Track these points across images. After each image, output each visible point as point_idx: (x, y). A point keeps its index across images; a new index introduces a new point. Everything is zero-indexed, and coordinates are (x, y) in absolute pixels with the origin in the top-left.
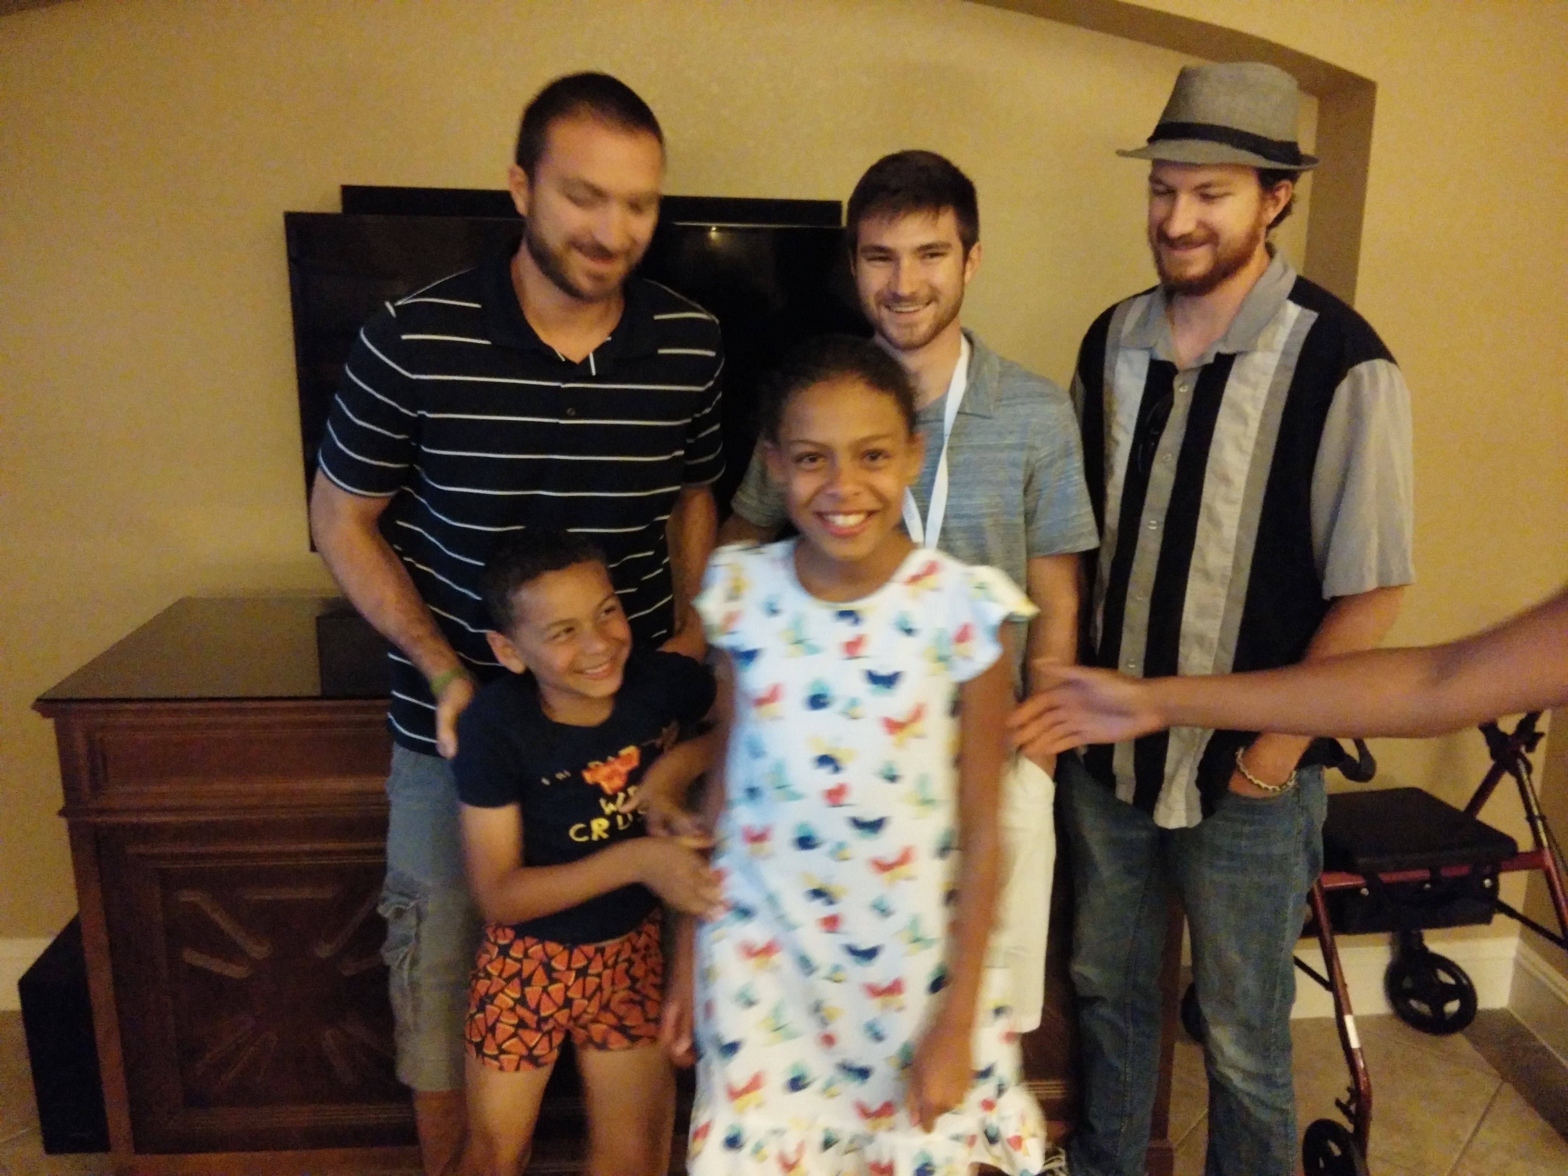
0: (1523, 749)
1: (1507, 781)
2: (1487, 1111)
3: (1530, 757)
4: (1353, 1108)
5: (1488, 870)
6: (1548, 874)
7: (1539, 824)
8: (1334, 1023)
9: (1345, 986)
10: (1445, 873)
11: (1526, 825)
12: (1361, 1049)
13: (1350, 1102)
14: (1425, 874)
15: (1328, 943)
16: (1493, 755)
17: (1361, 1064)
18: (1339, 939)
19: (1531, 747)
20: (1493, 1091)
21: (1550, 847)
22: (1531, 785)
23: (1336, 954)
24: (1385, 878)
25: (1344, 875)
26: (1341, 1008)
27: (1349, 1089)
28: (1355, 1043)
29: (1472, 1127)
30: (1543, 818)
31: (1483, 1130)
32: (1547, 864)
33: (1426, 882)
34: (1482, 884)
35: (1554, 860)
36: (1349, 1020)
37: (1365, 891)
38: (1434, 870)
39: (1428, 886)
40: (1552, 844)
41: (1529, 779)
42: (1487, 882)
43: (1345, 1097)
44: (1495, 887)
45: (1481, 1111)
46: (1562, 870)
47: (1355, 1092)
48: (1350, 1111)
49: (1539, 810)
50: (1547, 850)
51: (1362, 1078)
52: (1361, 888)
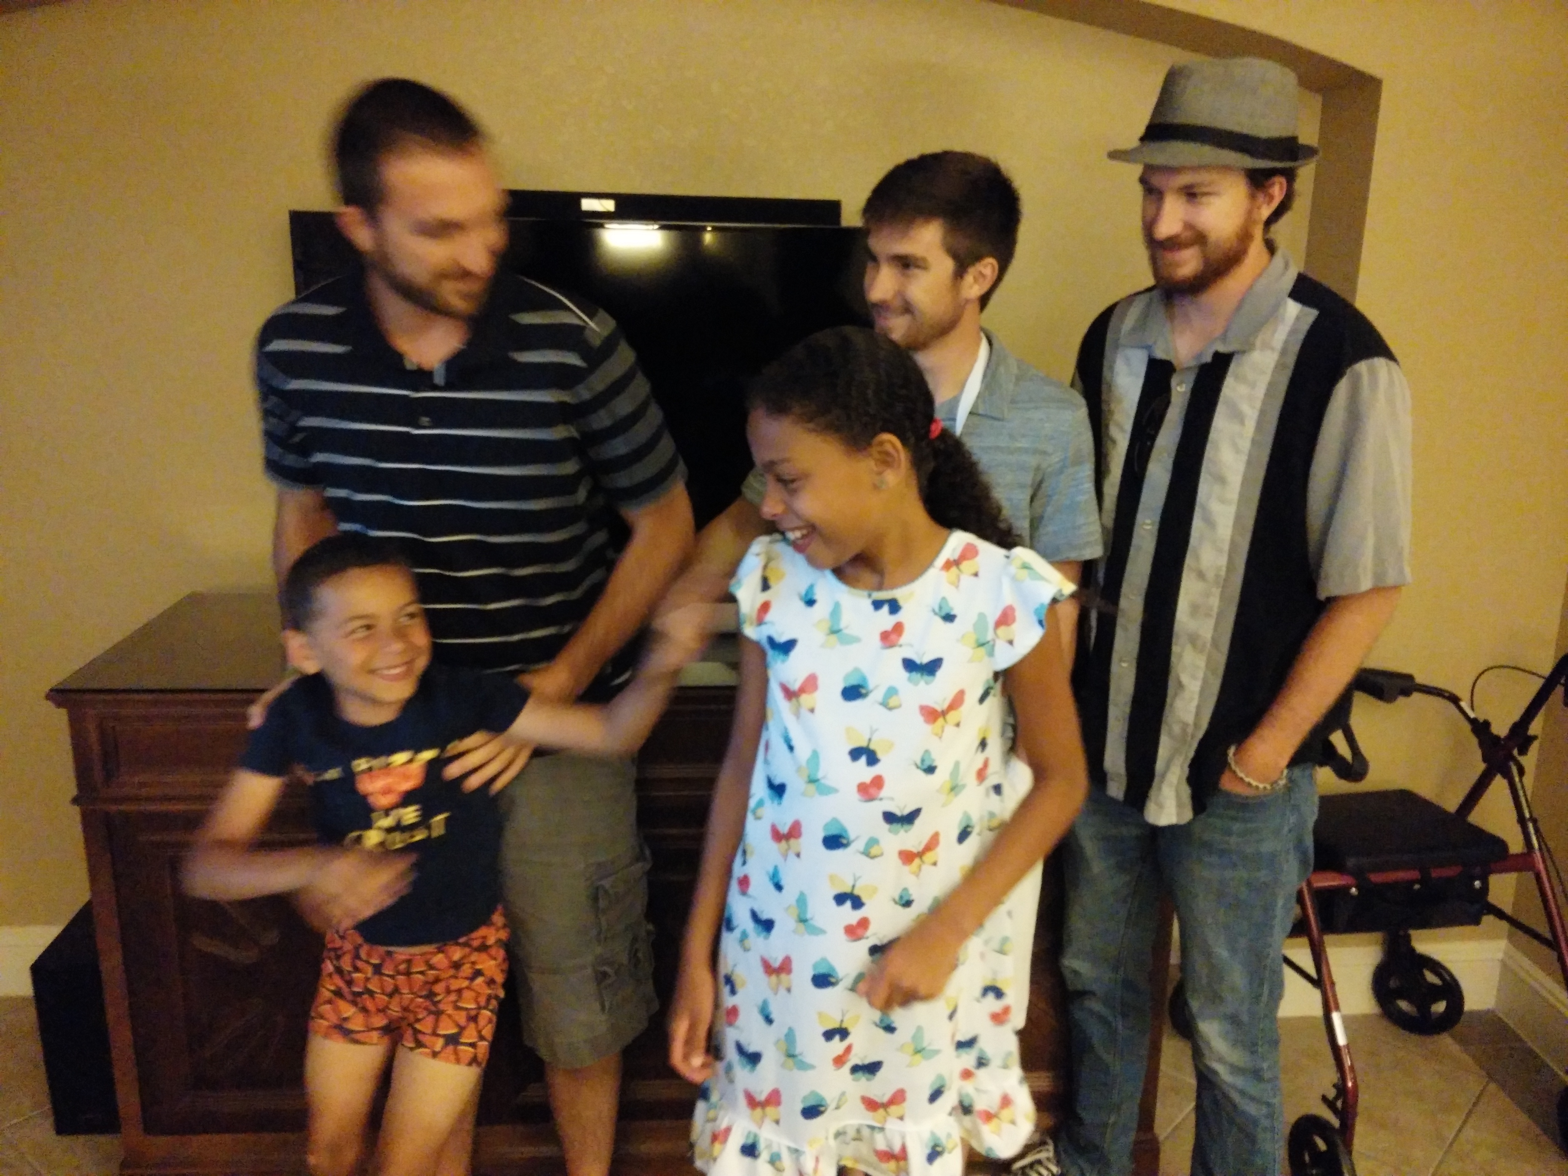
0: (1515, 752)
1: (1499, 784)
2: (1472, 1111)
3: (1523, 760)
4: (1339, 1104)
5: (1478, 871)
6: (1538, 877)
7: (1530, 826)
8: (1322, 1021)
9: (1333, 984)
10: (1435, 873)
11: (1518, 829)
12: (1348, 1046)
13: (1336, 1098)
14: (1414, 875)
15: (1317, 943)
16: (1485, 759)
17: (1348, 1062)
18: (1328, 939)
19: (1523, 751)
20: (1477, 1089)
21: (1539, 848)
22: (1523, 787)
23: (1325, 952)
24: (1376, 878)
25: (1334, 875)
26: (1329, 1005)
27: (1334, 1086)
28: (1341, 1040)
29: (1457, 1126)
30: (1535, 821)
31: (1469, 1129)
32: (1537, 866)
33: (1415, 882)
34: (1472, 885)
35: (1544, 861)
36: (1336, 1017)
37: (1354, 891)
38: (1424, 871)
39: (1417, 887)
40: (1543, 847)
41: (1521, 781)
42: (1477, 884)
43: (1331, 1094)
44: (1485, 889)
45: (1468, 1110)
46: (1553, 874)
47: (1341, 1089)
48: (1337, 1109)
49: (1530, 812)
50: (1538, 853)
51: (1349, 1076)
52: (1350, 887)
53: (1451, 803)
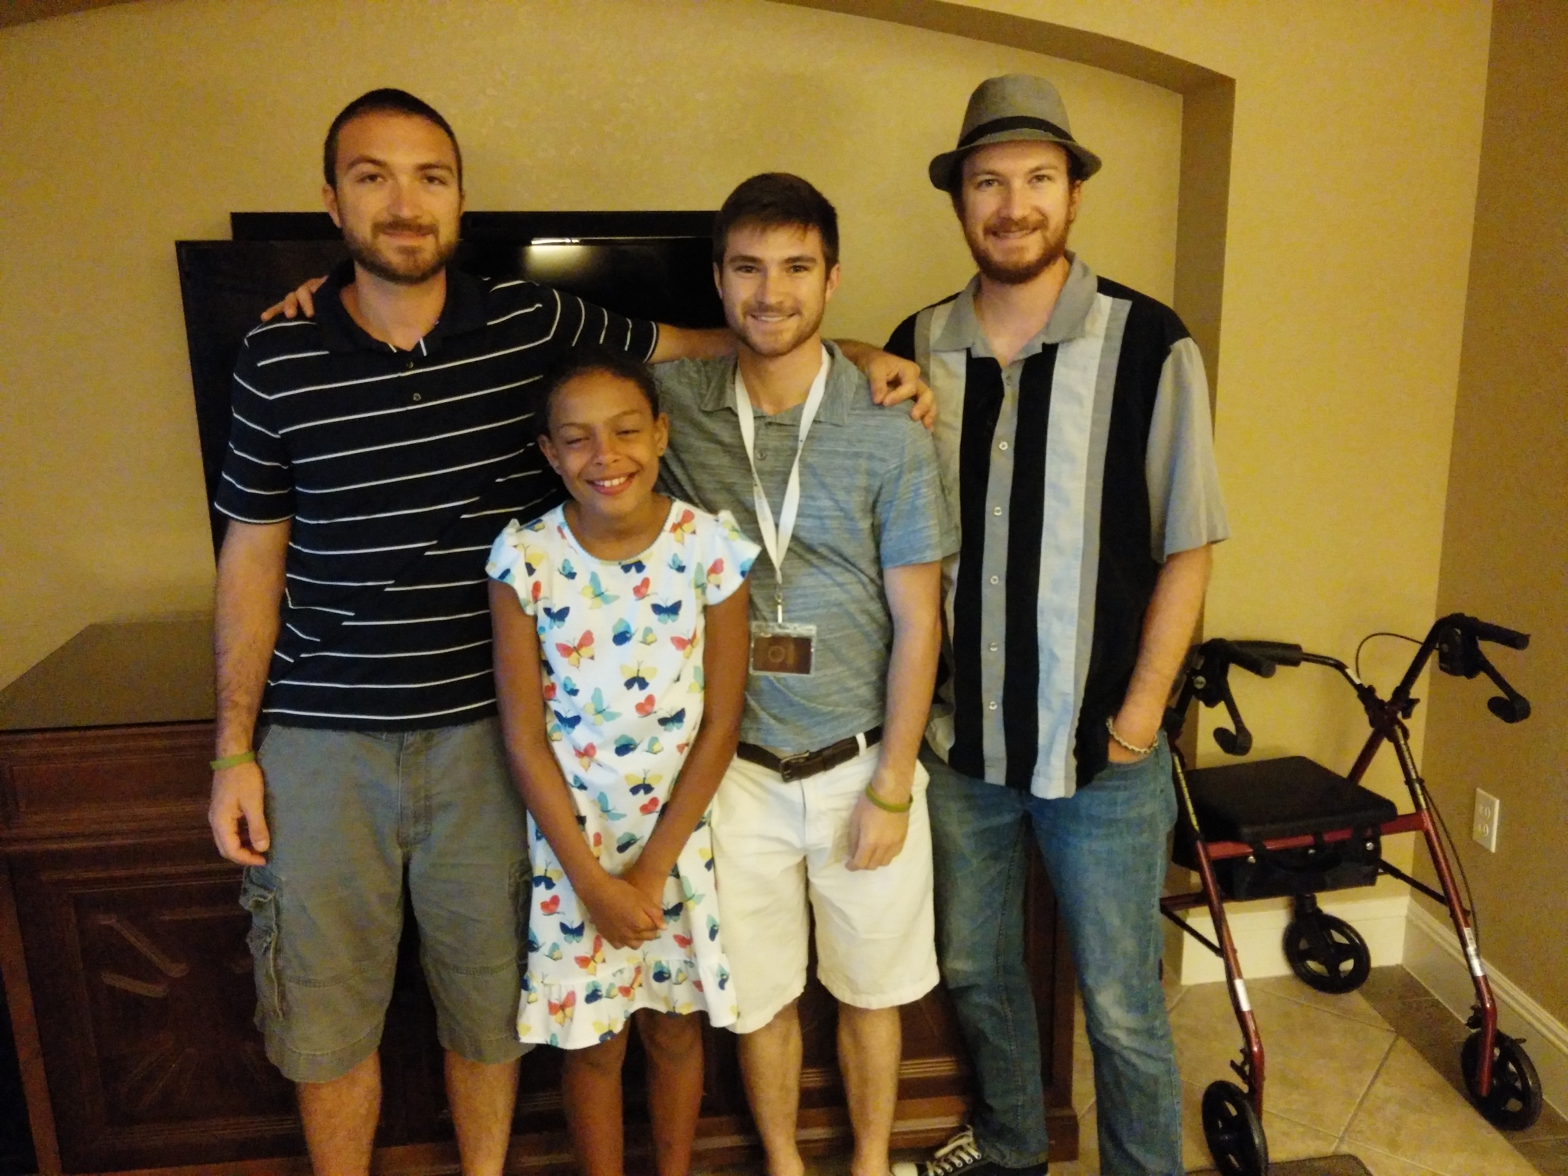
0: (1400, 715)
1: (1386, 747)
2: (1382, 1065)
3: (1407, 723)
4: (1247, 1068)
5: (1369, 833)
6: (1427, 835)
7: (1417, 787)
8: (1226, 987)
9: (1234, 951)
10: (1328, 838)
11: (1405, 789)
12: (1251, 1012)
13: (1244, 1063)
14: (1308, 839)
15: (1217, 910)
16: (1372, 723)
17: (1252, 1026)
18: (1227, 906)
19: (1407, 715)
20: (1386, 1047)
21: (1428, 809)
22: (1408, 749)
23: (1225, 921)
24: (1270, 846)
25: (1230, 844)
26: (1232, 972)
27: (1242, 1051)
28: (1245, 1006)
29: (1367, 1083)
30: (1421, 781)
31: (1379, 1086)
32: (1425, 824)
33: (1310, 847)
34: (1365, 847)
35: (1432, 819)
36: (1239, 984)
37: (1251, 858)
38: (1317, 835)
39: (1311, 851)
40: (1430, 806)
41: (1406, 744)
42: (1369, 845)
43: (1239, 1059)
44: (1378, 849)
45: (1377, 1067)
46: (1441, 830)
47: (1247, 1053)
48: (1244, 1072)
49: (1416, 772)
50: (1425, 812)
51: (1254, 1039)
52: (1246, 856)
53: (1344, 770)
